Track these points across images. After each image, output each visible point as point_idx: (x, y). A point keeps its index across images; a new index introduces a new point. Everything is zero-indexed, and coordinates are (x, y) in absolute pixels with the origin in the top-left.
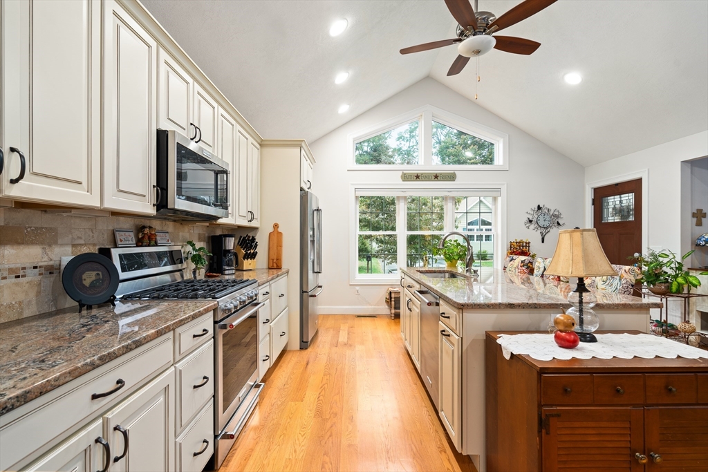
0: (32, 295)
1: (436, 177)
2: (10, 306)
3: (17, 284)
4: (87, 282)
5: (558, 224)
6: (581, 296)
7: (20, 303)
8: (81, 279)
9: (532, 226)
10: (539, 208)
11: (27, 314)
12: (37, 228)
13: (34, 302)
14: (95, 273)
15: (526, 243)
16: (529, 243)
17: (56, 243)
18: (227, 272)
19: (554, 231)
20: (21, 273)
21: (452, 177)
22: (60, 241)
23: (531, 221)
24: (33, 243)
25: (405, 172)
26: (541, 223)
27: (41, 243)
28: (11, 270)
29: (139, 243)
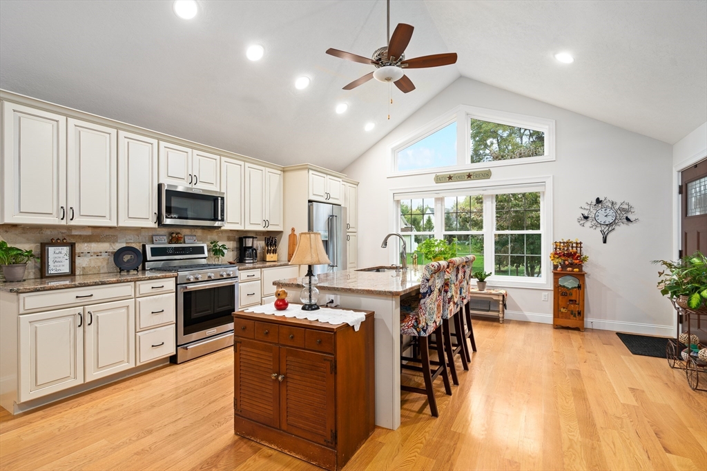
0: (105, 264)
1: (469, 176)
2: (94, 267)
3: (97, 259)
4: (125, 260)
5: (628, 219)
6: (310, 279)
7: (99, 267)
8: (123, 258)
9: (588, 224)
10: (598, 201)
11: (102, 271)
12: (107, 235)
13: (106, 267)
14: (130, 256)
15: (577, 243)
16: (581, 243)
17: (117, 242)
18: (247, 261)
19: (622, 229)
20: (99, 254)
21: (486, 175)
22: (119, 241)
23: (586, 218)
24: (104, 242)
25: (438, 174)
26: (602, 219)
27: (109, 242)
28: (94, 253)
29: (170, 242)
